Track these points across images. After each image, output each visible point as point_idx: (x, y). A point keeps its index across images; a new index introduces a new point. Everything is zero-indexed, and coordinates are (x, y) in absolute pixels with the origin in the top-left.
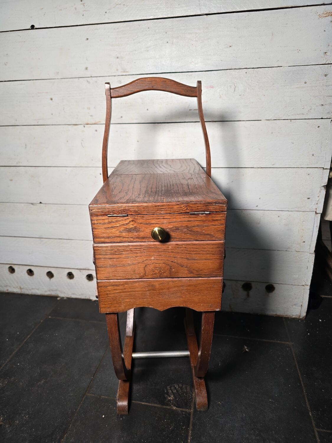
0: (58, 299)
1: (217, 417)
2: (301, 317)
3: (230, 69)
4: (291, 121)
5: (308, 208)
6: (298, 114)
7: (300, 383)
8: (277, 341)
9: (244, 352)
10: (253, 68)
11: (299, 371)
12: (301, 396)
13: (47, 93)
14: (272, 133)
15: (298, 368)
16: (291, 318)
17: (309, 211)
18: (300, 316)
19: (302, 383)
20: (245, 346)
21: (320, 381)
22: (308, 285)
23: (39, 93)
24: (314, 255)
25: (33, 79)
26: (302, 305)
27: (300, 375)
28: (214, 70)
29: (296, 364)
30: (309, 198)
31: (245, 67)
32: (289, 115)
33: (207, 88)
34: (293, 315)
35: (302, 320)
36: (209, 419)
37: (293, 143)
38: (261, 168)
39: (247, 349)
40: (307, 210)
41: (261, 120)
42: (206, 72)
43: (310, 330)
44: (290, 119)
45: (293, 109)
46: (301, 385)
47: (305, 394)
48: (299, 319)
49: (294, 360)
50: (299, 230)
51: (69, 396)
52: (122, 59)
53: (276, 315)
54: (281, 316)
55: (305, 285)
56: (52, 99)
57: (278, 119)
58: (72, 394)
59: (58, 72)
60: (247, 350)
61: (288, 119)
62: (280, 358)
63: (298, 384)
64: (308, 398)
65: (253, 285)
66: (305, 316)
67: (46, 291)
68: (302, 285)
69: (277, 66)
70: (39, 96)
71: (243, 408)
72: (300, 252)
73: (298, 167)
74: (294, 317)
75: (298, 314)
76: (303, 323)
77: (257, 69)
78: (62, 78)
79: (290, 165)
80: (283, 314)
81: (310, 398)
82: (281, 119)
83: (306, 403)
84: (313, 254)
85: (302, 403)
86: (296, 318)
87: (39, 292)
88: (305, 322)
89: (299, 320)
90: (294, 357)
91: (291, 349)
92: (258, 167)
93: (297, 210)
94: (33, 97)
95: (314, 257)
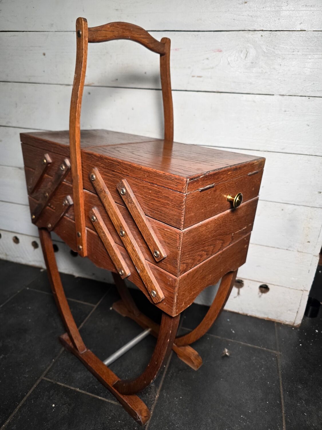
0: (42, 270)
1: (177, 427)
2: (295, 325)
3: (243, 31)
4: (309, 98)
5: (318, 204)
6: (318, 91)
7: (280, 402)
8: (263, 348)
9: (223, 355)
10: (271, 31)
11: (281, 387)
12: (279, 417)
13: (40, 47)
14: (285, 111)
15: (281, 383)
16: (284, 324)
17: (318, 207)
18: (294, 323)
19: (282, 401)
20: (225, 349)
21: (304, 402)
22: (307, 291)
23: (32, 46)
24: (318, 258)
25: (26, 30)
26: (297, 312)
27: (281, 391)
28: (224, 30)
29: (280, 378)
30: (320, 193)
31: (261, 29)
32: (307, 91)
33: (215, 52)
34: (286, 321)
35: (296, 328)
36: (167, 427)
37: (308, 126)
38: (268, 151)
39: (228, 352)
40: (316, 206)
41: (273, 95)
42: (215, 32)
43: (303, 341)
44: (308, 96)
45: (314, 84)
46: (281, 404)
47: (284, 415)
48: (293, 326)
49: (278, 372)
50: (304, 228)
51: (24, 377)
52: (122, 11)
53: (268, 318)
54: (273, 320)
55: (304, 290)
56: (44, 54)
57: (294, 94)
58: (28, 375)
59: (53, 24)
60: (227, 354)
61: (306, 95)
62: (263, 369)
63: (278, 402)
64: (286, 421)
65: (245, 282)
66: (300, 324)
67: (30, 261)
68: (300, 290)
69: (300, 30)
70: (31, 50)
71: (210, 420)
72: (302, 252)
73: (311, 154)
74: (287, 323)
75: (293, 320)
76: (296, 331)
77: (275, 32)
78: (56, 30)
79: (302, 151)
80: (276, 319)
81: (289, 420)
82: (298, 95)
83: (283, 426)
84: (317, 256)
85: (278, 426)
86: (290, 325)
87: (23, 261)
88: (299, 330)
89: (292, 328)
90: (280, 369)
91: (277, 360)
92: (265, 150)
93: (304, 205)
94: (25, 50)
95: (318, 260)
